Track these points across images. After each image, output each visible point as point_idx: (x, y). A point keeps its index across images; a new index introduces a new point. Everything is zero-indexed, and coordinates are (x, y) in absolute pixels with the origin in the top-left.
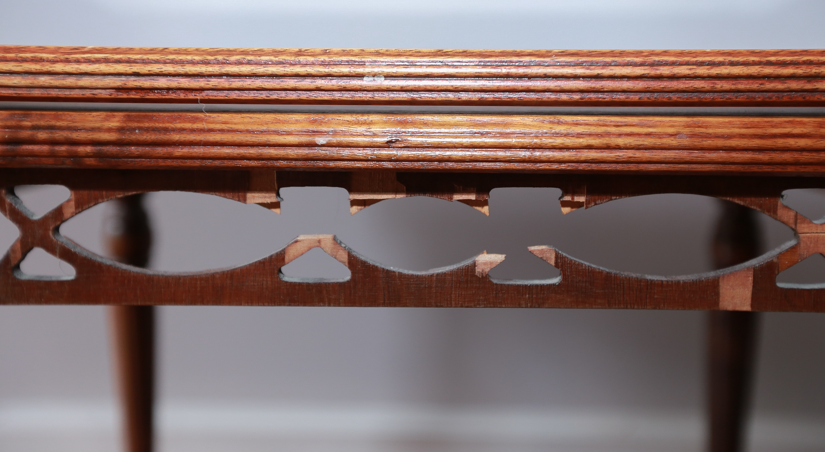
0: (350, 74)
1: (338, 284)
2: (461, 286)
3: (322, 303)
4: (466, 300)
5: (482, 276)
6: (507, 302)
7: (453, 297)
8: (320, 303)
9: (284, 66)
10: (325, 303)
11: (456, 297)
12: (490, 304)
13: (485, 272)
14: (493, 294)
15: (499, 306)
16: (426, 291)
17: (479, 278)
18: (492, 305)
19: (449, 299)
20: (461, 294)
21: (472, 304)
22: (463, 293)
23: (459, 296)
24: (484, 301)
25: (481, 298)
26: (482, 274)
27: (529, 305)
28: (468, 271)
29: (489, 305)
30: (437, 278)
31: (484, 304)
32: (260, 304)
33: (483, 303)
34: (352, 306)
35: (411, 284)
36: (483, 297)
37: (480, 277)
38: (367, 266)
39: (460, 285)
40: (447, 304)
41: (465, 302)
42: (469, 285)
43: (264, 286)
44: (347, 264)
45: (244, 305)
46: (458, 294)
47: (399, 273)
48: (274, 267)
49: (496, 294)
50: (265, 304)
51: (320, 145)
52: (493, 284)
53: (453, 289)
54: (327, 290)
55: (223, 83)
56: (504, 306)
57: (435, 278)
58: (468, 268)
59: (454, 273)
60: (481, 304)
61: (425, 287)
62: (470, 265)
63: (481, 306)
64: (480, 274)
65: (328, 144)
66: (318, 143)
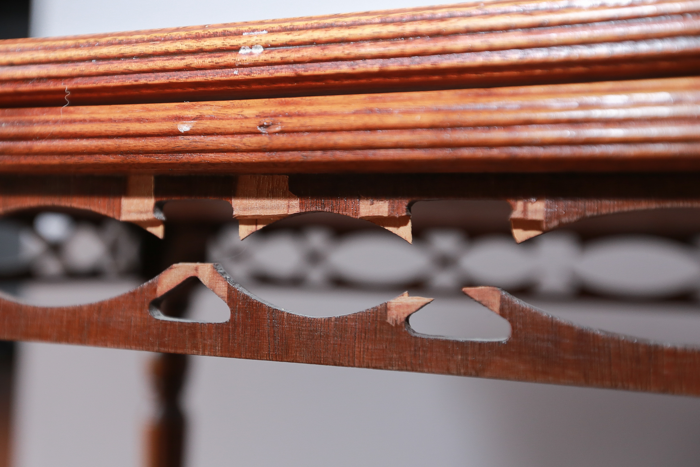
0: (224, 46)
1: (215, 325)
2: (367, 336)
3: (196, 350)
4: (374, 357)
5: (396, 324)
6: (431, 365)
7: (356, 353)
8: (194, 350)
9: (154, 44)
10: (199, 351)
11: (360, 352)
12: (406, 366)
13: (400, 319)
14: (410, 350)
15: (419, 369)
16: (321, 341)
17: (392, 326)
18: (409, 368)
19: (351, 355)
20: (368, 349)
21: (382, 365)
22: (370, 347)
23: (364, 351)
24: (398, 361)
25: (395, 355)
26: (396, 321)
27: (462, 371)
28: (377, 316)
29: (405, 368)
30: (336, 325)
31: (399, 365)
32: (126, 347)
33: (397, 363)
34: (230, 357)
35: (302, 330)
36: (396, 355)
37: (394, 325)
38: (250, 303)
39: (365, 335)
40: (349, 361)
41: (372, 360)
42: (378, 336)
43: (133, 324)
44: (226, 299)
45: (110, 347)
46: (364, 348)
47: (288, 314)
48: (144, 300)
49: (415, 350)
50: (132, 347)
51: (183, 132)
52: (412, 336)
53: (357, 341)
54: (201, 333)
55: (93, 67)
56: (426, 370)
57: (332, 323)
58: (377, 311)
59: (358, 317)
60: (394, 365)
61: (321, 336)
62: (379, 308)
63: (394, 368)
64: (393, 320)
65: (192, 131)
66: (180, 131)
